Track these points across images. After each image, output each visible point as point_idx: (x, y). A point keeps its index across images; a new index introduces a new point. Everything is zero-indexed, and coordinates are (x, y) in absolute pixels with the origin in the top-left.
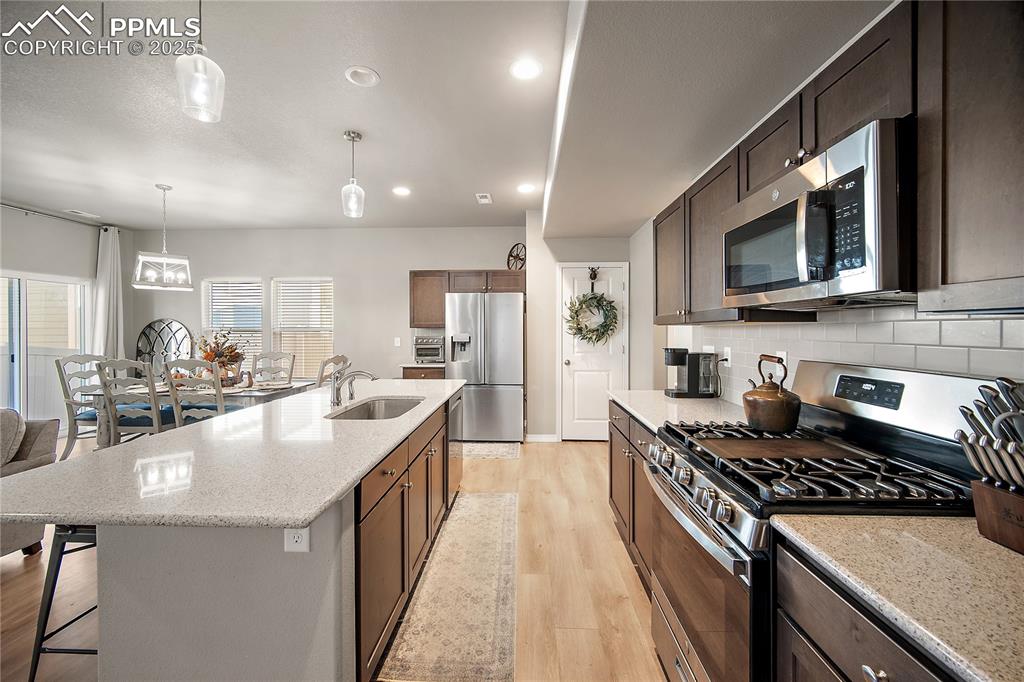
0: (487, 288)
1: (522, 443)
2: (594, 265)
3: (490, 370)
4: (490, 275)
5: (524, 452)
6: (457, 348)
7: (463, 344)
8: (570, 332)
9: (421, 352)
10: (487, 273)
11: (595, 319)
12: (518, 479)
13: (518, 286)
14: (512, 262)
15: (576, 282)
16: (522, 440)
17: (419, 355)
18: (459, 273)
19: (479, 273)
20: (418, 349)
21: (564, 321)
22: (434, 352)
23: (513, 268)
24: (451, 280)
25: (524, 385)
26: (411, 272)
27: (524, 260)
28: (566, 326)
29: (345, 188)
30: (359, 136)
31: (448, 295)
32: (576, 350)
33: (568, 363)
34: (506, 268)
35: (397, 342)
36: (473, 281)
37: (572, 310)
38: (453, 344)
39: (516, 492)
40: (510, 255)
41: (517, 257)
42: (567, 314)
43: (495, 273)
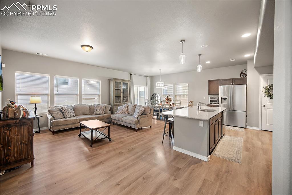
0: (233, 84)
1: (245, 128)
3: (234, 106)
4: (234, 80)
5: (246, 130)
6: (223, 100)
7: (225, 99)
8: (265, 96)
9: (211, 101)
10: (233, 79)
12: (243, 136)
13: (244, 82)
14: (242, 76)
15: (268, 80)
16: (245, 127)
17: (211, 102)
18: (223, 80)
19: (230, 79)
20: (210, 100)
21: (263, 93)
22: (216, 101)
23: (243, 77)
24: (221, 82)
25: (246, 112)
26: (209, 81)
27: (247, 74)
28: (263, 94)
29: (198, 66)
30: (201, 55)
31: (220, 86)
32: (268, 102)
33: (264, 106)
34: (239, 77)
35: (204, 98)
36: (228, 82)
37: (266, 89)
38: (222, 99)
39: (243, 137)
40: (241, 73)
41: (244, 74)
42: (264, 90)
43: (235, 79)
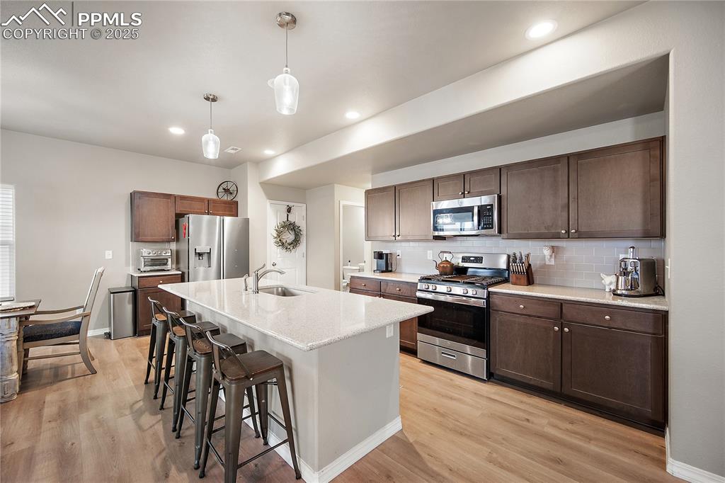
0: (209, 212)
2: (291, 204)
4: (211, 202)
7: (201, 255)
8: (276, 244)
10: (208, 200)
11: (289, 237)
13: (232, 212)
14: (222, 194)
15: (278, 214)
18: (183, 198)
19: (201, 200)
21: (272, 237)
24: (178, 203)
26: (133, 192)
28: (273, 240)
29: (205, 136)
36: (196, 205)
41: (228, 191)
42: (274, 233)
